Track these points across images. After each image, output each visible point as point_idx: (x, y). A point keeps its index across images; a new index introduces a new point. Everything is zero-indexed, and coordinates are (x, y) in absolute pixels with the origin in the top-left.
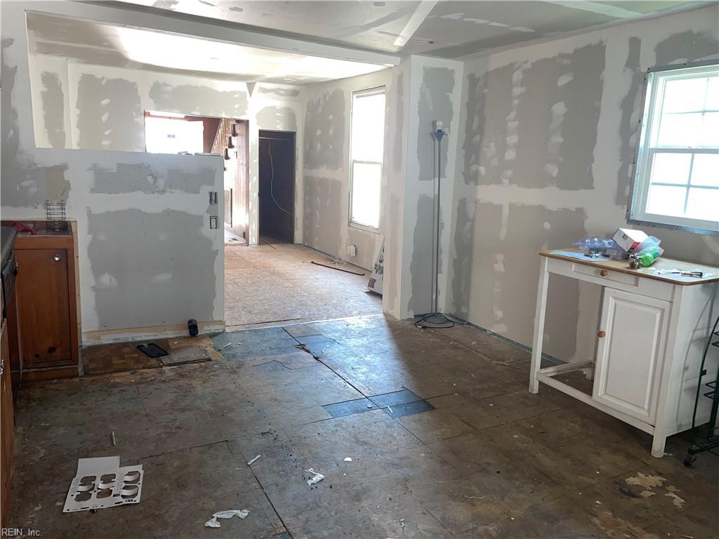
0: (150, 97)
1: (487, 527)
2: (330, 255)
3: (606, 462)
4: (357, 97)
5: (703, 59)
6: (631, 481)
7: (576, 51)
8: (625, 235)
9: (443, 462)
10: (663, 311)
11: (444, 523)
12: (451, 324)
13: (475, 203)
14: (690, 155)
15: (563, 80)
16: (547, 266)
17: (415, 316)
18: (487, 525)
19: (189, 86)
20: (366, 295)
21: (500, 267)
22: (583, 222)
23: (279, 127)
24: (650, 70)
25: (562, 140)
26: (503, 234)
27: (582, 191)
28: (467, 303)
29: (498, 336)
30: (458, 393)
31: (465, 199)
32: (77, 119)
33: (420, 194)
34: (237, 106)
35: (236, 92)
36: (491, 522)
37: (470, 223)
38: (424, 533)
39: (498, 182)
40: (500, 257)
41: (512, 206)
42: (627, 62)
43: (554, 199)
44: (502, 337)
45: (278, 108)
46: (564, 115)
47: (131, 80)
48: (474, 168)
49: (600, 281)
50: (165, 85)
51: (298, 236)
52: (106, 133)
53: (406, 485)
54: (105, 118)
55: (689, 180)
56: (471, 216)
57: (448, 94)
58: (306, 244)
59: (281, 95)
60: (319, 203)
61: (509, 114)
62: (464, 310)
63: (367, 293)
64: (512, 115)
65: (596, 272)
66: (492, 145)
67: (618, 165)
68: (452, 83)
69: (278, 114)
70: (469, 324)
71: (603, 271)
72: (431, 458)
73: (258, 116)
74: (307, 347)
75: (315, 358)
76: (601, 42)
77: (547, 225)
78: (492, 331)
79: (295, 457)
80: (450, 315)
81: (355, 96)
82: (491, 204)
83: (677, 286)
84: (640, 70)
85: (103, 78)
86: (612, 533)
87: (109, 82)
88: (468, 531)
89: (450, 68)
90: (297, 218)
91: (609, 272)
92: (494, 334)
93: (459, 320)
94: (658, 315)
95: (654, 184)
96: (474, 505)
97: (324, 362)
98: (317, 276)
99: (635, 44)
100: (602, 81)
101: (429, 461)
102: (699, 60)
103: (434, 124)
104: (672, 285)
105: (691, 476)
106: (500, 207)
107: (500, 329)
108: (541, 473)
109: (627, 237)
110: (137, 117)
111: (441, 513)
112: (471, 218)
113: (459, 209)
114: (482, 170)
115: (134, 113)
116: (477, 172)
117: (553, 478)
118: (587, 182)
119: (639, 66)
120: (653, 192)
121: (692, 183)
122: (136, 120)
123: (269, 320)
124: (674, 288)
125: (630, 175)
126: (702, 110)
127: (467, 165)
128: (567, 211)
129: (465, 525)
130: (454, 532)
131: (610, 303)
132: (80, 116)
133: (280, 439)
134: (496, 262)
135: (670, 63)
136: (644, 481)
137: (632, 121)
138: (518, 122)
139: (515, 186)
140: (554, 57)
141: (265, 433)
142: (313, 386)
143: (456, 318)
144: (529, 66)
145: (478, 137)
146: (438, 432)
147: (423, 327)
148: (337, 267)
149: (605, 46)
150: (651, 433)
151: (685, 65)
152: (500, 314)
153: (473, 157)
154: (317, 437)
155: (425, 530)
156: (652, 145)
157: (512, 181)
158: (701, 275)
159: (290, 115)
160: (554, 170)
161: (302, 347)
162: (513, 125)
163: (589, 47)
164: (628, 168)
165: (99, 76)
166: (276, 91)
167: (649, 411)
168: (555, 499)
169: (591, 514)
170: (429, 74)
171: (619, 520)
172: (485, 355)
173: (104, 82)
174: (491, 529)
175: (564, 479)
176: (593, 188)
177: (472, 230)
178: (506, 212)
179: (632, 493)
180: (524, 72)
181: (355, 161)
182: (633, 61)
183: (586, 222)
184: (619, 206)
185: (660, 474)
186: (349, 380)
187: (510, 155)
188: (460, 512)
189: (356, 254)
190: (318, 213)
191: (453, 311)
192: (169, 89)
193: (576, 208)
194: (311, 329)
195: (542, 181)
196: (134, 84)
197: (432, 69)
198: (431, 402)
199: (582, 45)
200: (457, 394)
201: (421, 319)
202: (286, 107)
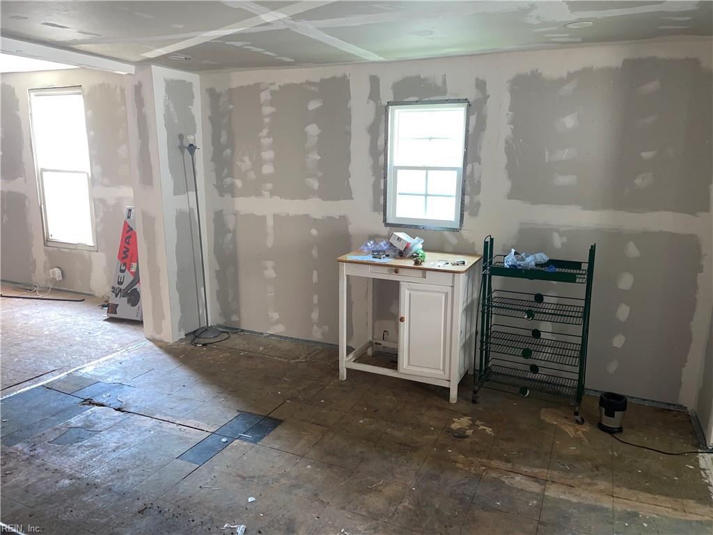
1: (403, 504)
2: (17, 283)
3: (430, 418)
4: (36, 95)
5: (431, 99)
6: (455, 426)
7: (322, 80)
8: (399, 238)
9: (330, 466)
10: (446, 294)
11: (374, 516)
12: (226, 336)
13: (234, 214)
14: (425, 171)
15: (314, 105)
16: (345, 270)
17: (186, 335)
18: (401, 502)
20: (107, 323)
21: (270, 273)
22: (347, 227)
24: (389, 104)
25: (319, 158)
26: (270, 242)
27: (343, 202)
28: (237, 311)
29: (275, 336)
30: (289, 399)
31: (222, 211)
33: (177, 210)
36: (403, 499)
37: (231, 234)
38: (366, 532)
39: (258, 194)
40: (270, 264)
41: (276, 216)
42: (370, 96)
43: (317, 208)
44: (281, 337)
46: (318, 136)
48: (228, 180)
49: (394, 277)
53: (319, 499)
55: (426, 192)
56: (231, 226)
57: (190, 107)
61: (262, 131)
62: (234, 318)
63: (106, 320)
64: (265, 132)
65: (389, 270)
66: (246, 159)
67: (372, 179)
68: (192, 97)
70: (243, 331)
71: (396, 269)
72: (318, 467)
74: (96, 400)
75: (116, 410)
76: (345, 76)
77: (314, 232)
78: (269, 332)
79: (198, 521)
80: (220, 326)
81: (32, 94)
82: (254, 215)
83: (456, 274)
84: (381, 103)
86: (475, 470)
88: (394, 514)
89: (188, 80)
91: (400, 270)
92: (272, 335)
93: (231, 329)
94: (444, 297)
95: (400, 194)
96: (381, 491)
97: (132, 410)
98: (26, 312)
99: (374, 81)
100: (350, 110)
101: (318, 469)
102: (427, 99)
103: (181, 137)
104: (452, 274)
105: (481, 409)
106: (264, 218)
107: (279, 329)
108: (401, 444)
109: (401, 239)
111: (364, 509)
112: (232, 229)
113: (215, 221)
114: (239, 183)
116: (232, 186)
117: (412, 445)
118: (345, 193)
119: (380, 99)
120: (400, 200)
121: (428, 193)
123: (16, 382)
124: (454, 276)
125: (382, 187)
126: (429, 137)
127: (219, 177)
128: (330, 218)
129: (387, 511)
130: (386, 520)
131: (405, 294)
133: (167, 510)
134: (266, 269)
135: (405, 100)
136: (460, 423)
137: (379, 144)
138: (271, 140)
139: (277, 198)
140: (301, 84)
141: (143, 510)
142: (147, 441)
143: (226, 328)
144: (276, 88)
145: (228, 151)
146: (303, 442)
147: (204, 345)
148: (40, 297)
149: (349, 80)
150: (447, 386)
151: (416, 102)
152: (276, 316)
153: (226, 171)
154: (202, 491)
155: (366, 530)
156: (396, 163)
157: (272, 193)
158: (464, 263)
160: (315, 184)
161: (90, 402)
162: (267, 141)
163: (334, 79)
164: (380, 182)
167: (444, 370)
168: (424, 461)
169: (453, 462)
170: (171, 86)
171: (471, 458)
172: (280, 357)
174: (406, 504)
175: (417, 443)
176: (352, 199)
177: (234, 241)
178: (270, 222)
179: (460, 435)
180: (272, 93)
181: (43, 170)
182: (374, 95)
183: (350, 227)
184: (377, 213)
185: (465, 415)
186: (178, 422)
187: (268, 169)
188: (376, 502)
189: (63, 276)
191: (221, 321)
193: (340, 216)
194: (80, 378)
195: (304, 193)
197: (172, 81)
198: (275, 415)
199: (327, 76)
200: (289, 401)
201: (194, 336)
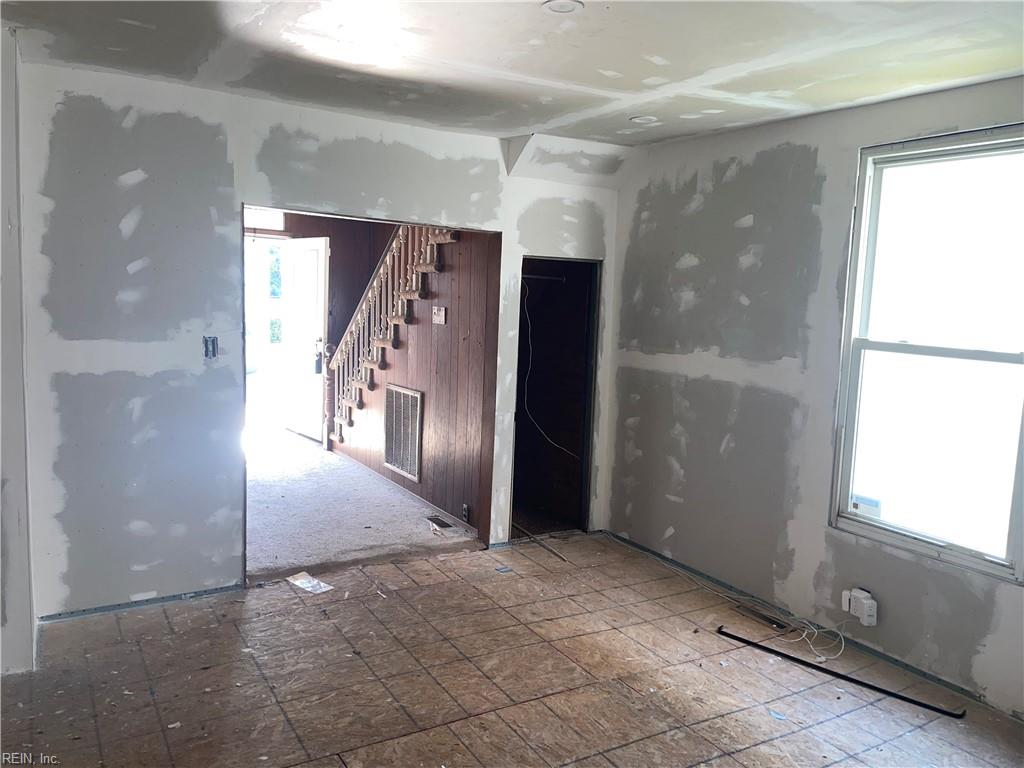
0: (261, 170)
19: (362, 142)
23: (568, 248)
32: (42, 230)
34: (475, 197)
35: (472, 162)
45: (567, 202)
47: (209, 119)
50: (301, 134)
51: (600, 510)
52: (133, 268)
54: (128, 225)
58: (625, 535)
59: (580, 169)
60: (683, 440)
69: (567, 218)
73: (524, 222)
85: (127, 109)
87: (143, 120)
90: (597, 468)
110: (221, 223)
115: (213, 211)
122: (219, 230)
132: (54, 220)
159: (593, 220)
165: (115, 103)
166: (570, 160)
173: (129, 122)
189: (880, 618)
190: (676, 465)
192: (311, 147)
196: (216, 130)
202: (585, 202)
